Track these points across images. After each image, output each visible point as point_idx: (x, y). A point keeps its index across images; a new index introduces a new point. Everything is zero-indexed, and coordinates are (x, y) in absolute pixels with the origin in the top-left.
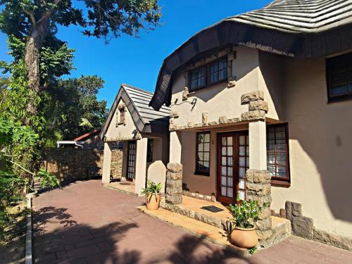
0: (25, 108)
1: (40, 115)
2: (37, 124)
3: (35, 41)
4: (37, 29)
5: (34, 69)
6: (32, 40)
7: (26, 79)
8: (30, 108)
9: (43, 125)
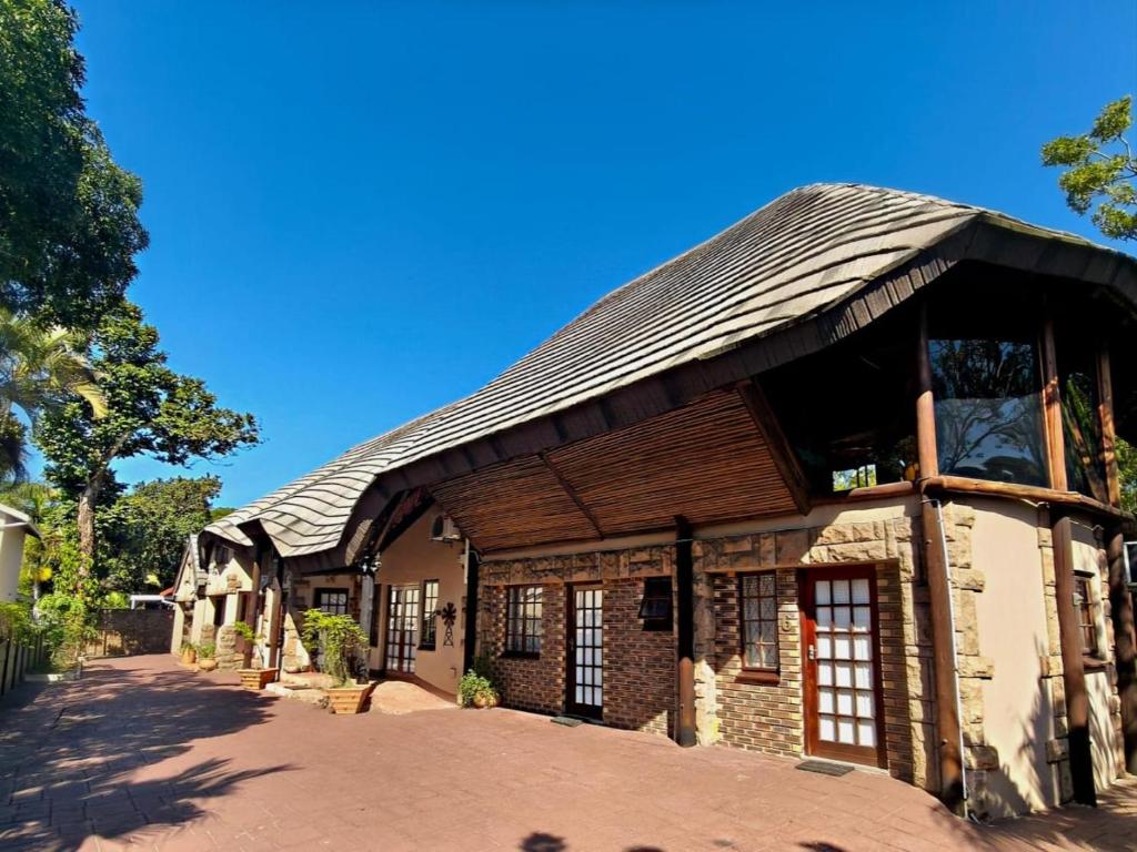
0: (77, 571)
1: (91, 578)
2: (89, 587)
3: (88, 502)
4: (91, 486)
5: (87, 529)
6: (85, 499)
7: (79, 540)
8: (82, 571)
9: (96, 587)
